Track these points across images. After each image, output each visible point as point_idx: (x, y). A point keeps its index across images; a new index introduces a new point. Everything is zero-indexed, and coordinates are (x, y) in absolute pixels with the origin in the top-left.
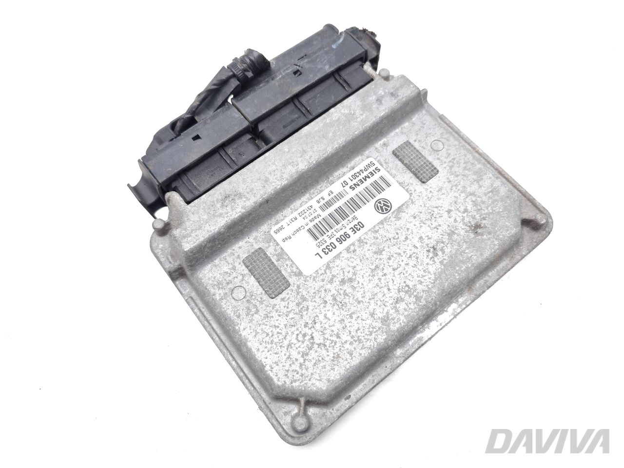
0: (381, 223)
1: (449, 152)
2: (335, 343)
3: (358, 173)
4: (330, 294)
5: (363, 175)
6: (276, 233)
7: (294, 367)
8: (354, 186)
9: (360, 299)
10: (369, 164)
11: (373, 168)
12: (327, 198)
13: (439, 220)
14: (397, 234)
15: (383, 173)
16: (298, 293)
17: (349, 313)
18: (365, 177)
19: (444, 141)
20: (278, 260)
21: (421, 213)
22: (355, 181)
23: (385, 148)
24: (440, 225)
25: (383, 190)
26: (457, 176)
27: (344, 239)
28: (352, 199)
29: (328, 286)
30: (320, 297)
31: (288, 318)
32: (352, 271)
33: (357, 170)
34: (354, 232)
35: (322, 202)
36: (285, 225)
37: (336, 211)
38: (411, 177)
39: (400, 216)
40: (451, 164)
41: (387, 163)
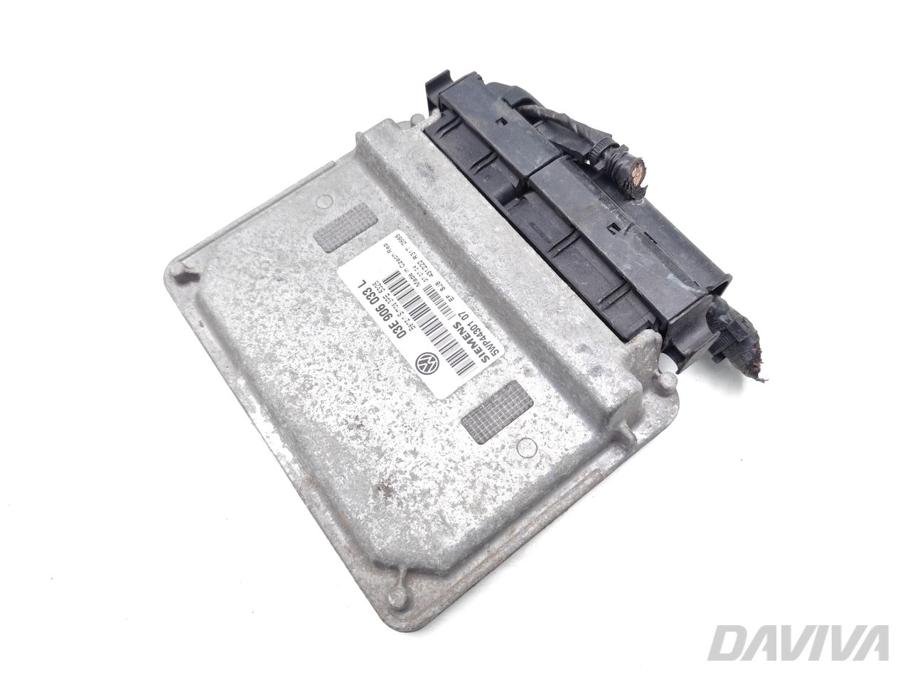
0: (403, 360)
1: (516, 464)
2: (253, 302)
3: (481, 333)
4: (311, 296)
5: (476, 339)
6: (397, 236)
7: (234, 259)
8: (460, 327)
9: (301, 330)
10: (494, 347)
11: (488, 353)
12: (443, 295)
13: (402, 437)
14: (385, 380)
15: (480, 366)
16: (316, 262)
17: (285, 317)
19: (537, 459)
20: (360, 240)
21: (415, 413)
22: (467, 329)
23: (522, 371)
24: (393, 437)
25: (453, 365)
26: (473, 472)
27: (383, 314)
28: (440, 325)
29: (321, 295)
30: (309, 286)
31: (289, 253)
32: (339, 321)
33: (485, 331)
34: (392, 326)
35: (437, 289)
36: (406, 246)
37: (424, 305)
38: (471, 404)
39: (411, 385)
40: (494, 465)
41: (496, 372)
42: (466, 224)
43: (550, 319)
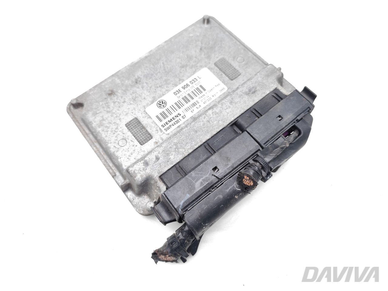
0: (163, 95)
1: (116, 138)
3: (175, 124)
4: (193, 61)
5: (172, 122)
6: (224, 88)
7: (210, 33)
8: (178, 116)
10: (168, 129)
11: (166, 127)
12: (195, 108)
13: (131, 97)
14: (155, 90)
15: (160, 124)
16: (210, 60)
18: (171, 121)
19: (118, 146)
20: (221, 75)
21: (141, 101)
22: (178, 118)
23: (157, 141)
24: (131, 94)
25: (161, 114)
26: (115, 123)
27: (185, 86)
28: (180, 108)
29: (194, 64)
30: (198, 59)
31: (214, 50)
32: (182, 71)
33: (176, 126)
34: (180, 90)
35: (198, 106)
36: (219, 92)
37: (189, 101)
38: (143, 121)
39: (153, 99)
40: (116, 130)
41: (157, 130)
42: (223, 109)
43: (172, 145)
